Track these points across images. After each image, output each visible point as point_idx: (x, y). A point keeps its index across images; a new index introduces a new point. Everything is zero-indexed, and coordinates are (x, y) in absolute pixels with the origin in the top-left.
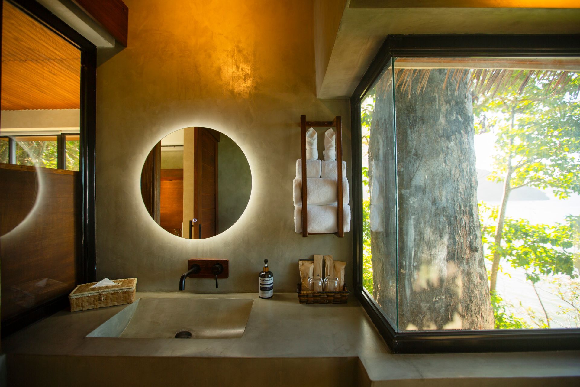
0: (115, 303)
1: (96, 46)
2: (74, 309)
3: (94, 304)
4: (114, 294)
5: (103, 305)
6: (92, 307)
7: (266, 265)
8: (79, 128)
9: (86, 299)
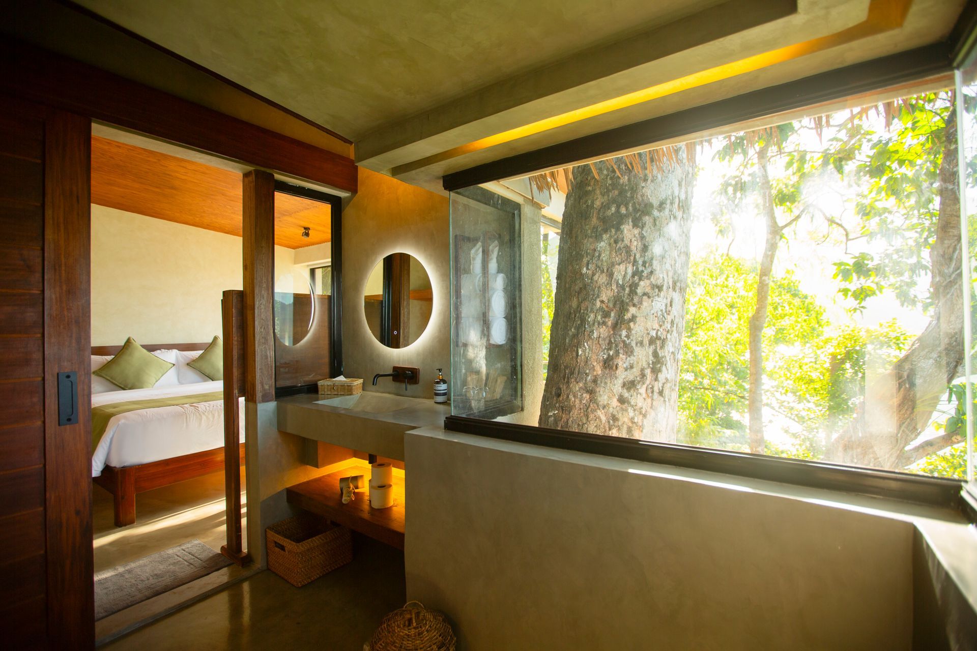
0: (342, 393)
1: (340, 197)
2: (320, 393)
3: (331, 391)
4: (342, 386)
5: (336, 393)
6: (329, 393)
7: (440, 374)
8: (330, 260)
9: (326, 387)
